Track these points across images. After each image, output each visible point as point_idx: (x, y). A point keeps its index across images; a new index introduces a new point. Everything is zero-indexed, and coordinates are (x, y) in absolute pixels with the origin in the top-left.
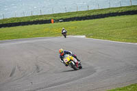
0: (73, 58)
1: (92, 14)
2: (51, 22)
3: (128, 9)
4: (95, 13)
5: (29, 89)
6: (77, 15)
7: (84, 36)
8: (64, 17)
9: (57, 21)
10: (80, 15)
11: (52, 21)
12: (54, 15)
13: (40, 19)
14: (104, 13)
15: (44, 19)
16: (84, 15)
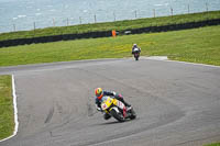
0: (116, 102)
4: (183, 21)
5: (76, 143)
6: (154, 24)
8: (133, 27)
9: (121, 33)
10: (159, 24)
11: (114, 32)
12: (116, 24)
13: (94, 29)
14: (197, 19)
15: (100, 29)
16: (165, 23)
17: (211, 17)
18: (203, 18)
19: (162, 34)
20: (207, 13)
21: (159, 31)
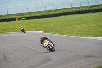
1: (49, 14)
2: (15, 20)
3: (77, 10)
4: (51, 13)
6: (37, 15)
7: (42, 32)
8: (26, 16)
9: (21, 19)
10: (39, 15)
11: (17, 19)
12: (18, 15)
13: (7, 18)
14: (58, 12)
15: (10, 17)
16: (42, 14)
17: (65, 11)
18: (61, 12)
19: (41, 19)
20: (63, 9)
21: (39, 19)
